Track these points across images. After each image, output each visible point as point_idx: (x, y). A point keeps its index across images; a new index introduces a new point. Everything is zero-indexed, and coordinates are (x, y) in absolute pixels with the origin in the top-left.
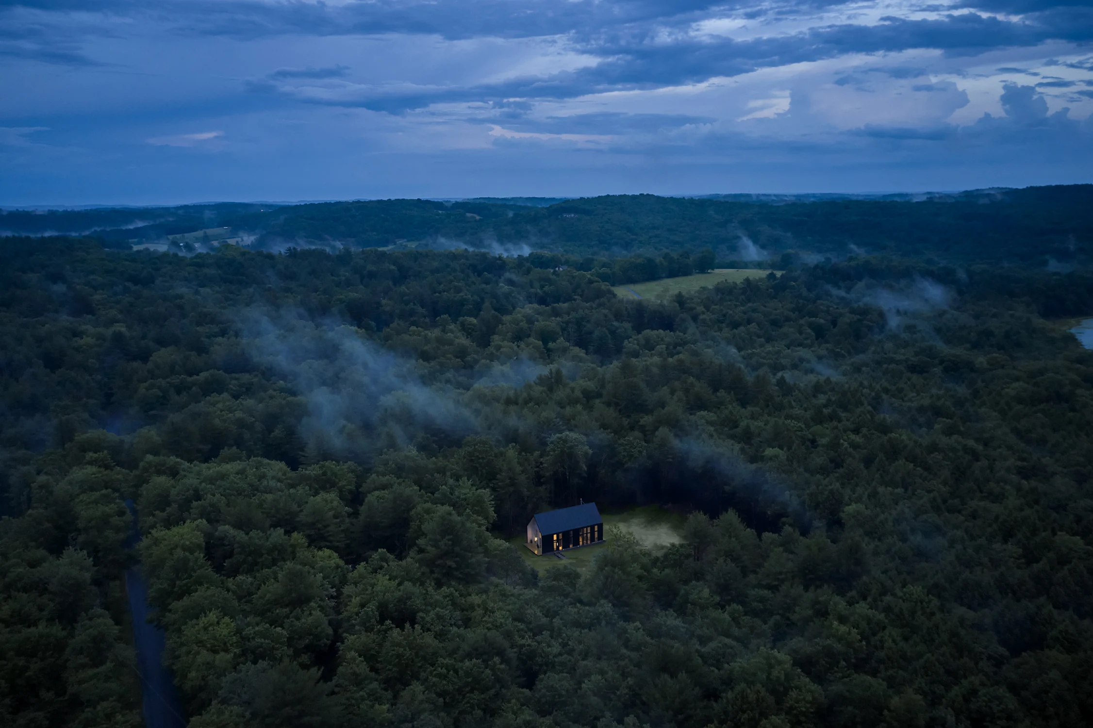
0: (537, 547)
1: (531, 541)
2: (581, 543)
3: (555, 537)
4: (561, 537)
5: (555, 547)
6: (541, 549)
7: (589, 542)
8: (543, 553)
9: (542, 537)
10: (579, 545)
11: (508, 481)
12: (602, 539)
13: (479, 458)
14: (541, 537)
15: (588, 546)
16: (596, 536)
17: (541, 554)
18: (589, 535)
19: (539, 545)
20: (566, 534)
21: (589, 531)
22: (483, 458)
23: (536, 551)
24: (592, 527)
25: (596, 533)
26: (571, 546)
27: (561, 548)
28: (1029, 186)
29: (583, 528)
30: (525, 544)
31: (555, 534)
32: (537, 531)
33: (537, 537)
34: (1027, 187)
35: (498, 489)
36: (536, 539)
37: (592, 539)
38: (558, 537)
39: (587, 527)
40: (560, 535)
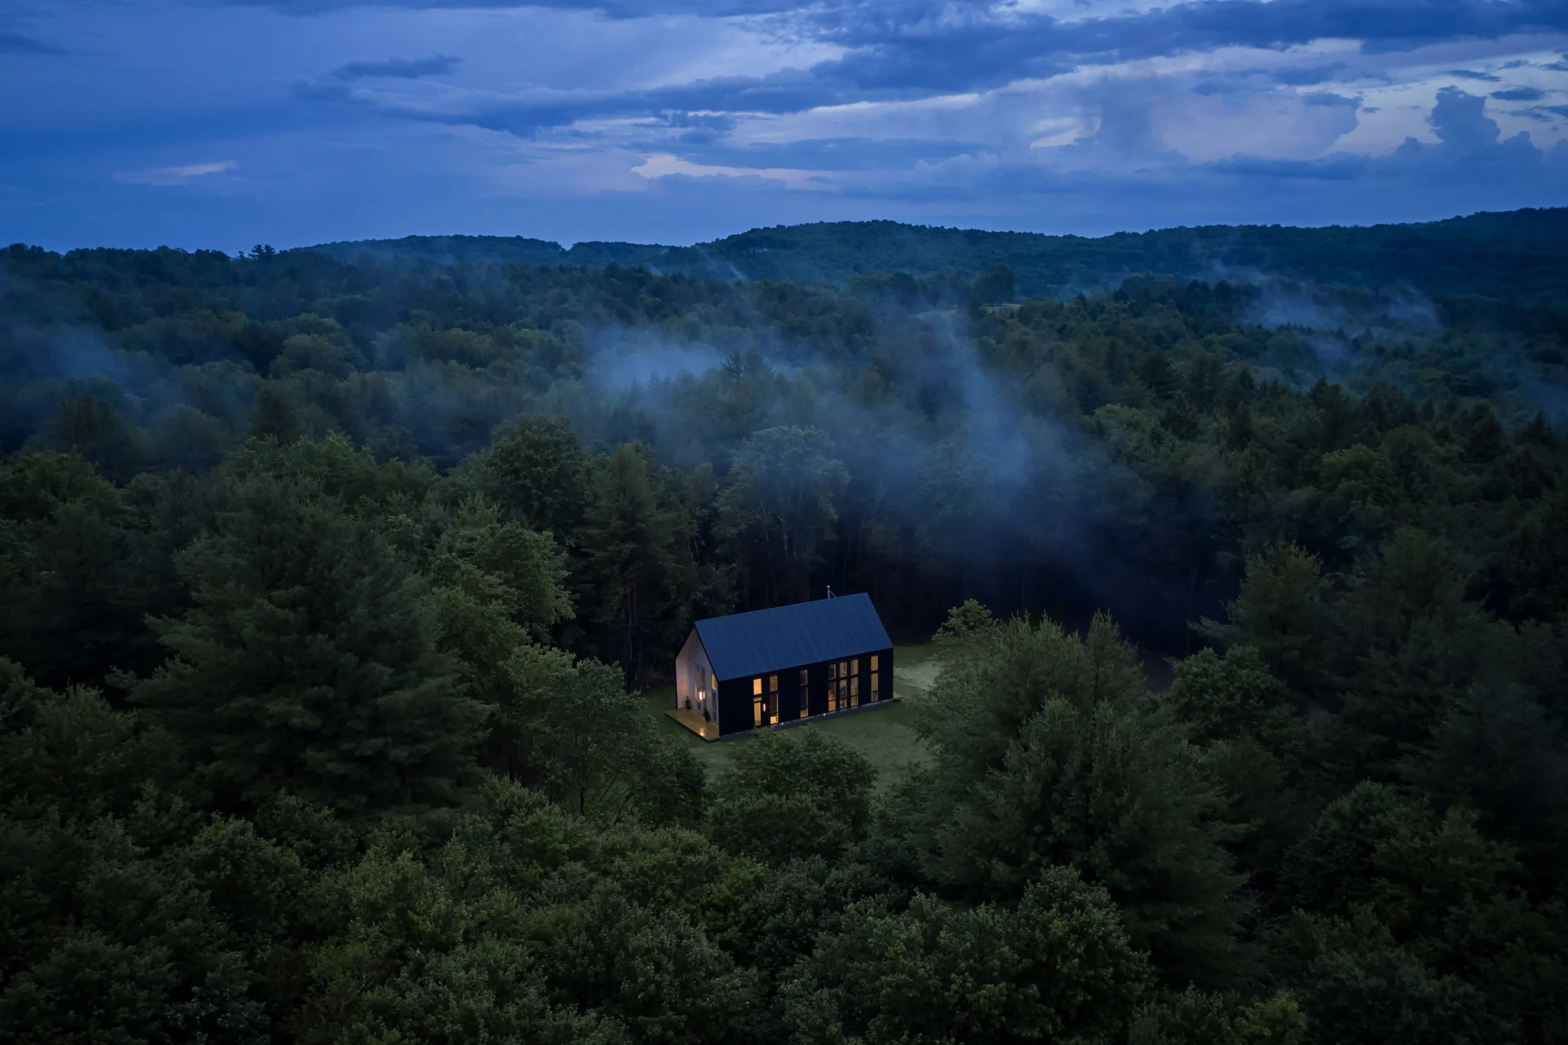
0: (704, 718)
1: (688, 704)
2: (832, 706)
3: (757, 687)
4: (774, 685)
5: (758, 717)
6: (716, 725)
7: (854, 703)
8: (721, 734)
9: (721, 685)
10: (826, 710)
11: (616, 523)
12: (891, 696)
13: (536, 464)
14: (714, 688)
15: (850, 713)
16: (875, 685)
17: (718, 736)
18: (855, 683)
19: (710, 709)
20: (789, 677)
21: (855, 671)
22: (548, 463)
23: (702, 730)
24: (864, 660)
25: (875, 678)
26: (804, 714)
27: (774, 720)
28: (1479, 212)
29: (837, 661)
30: (670, 713)
31: (757, 677)
32: (703, 672)
33: (703, 689)
34: (1476, 213)
35: (590, 551)
36: (701, 696)
37: (864, 696)
38: (765, 686)
39: (848, 660)
40: (774, 680)
